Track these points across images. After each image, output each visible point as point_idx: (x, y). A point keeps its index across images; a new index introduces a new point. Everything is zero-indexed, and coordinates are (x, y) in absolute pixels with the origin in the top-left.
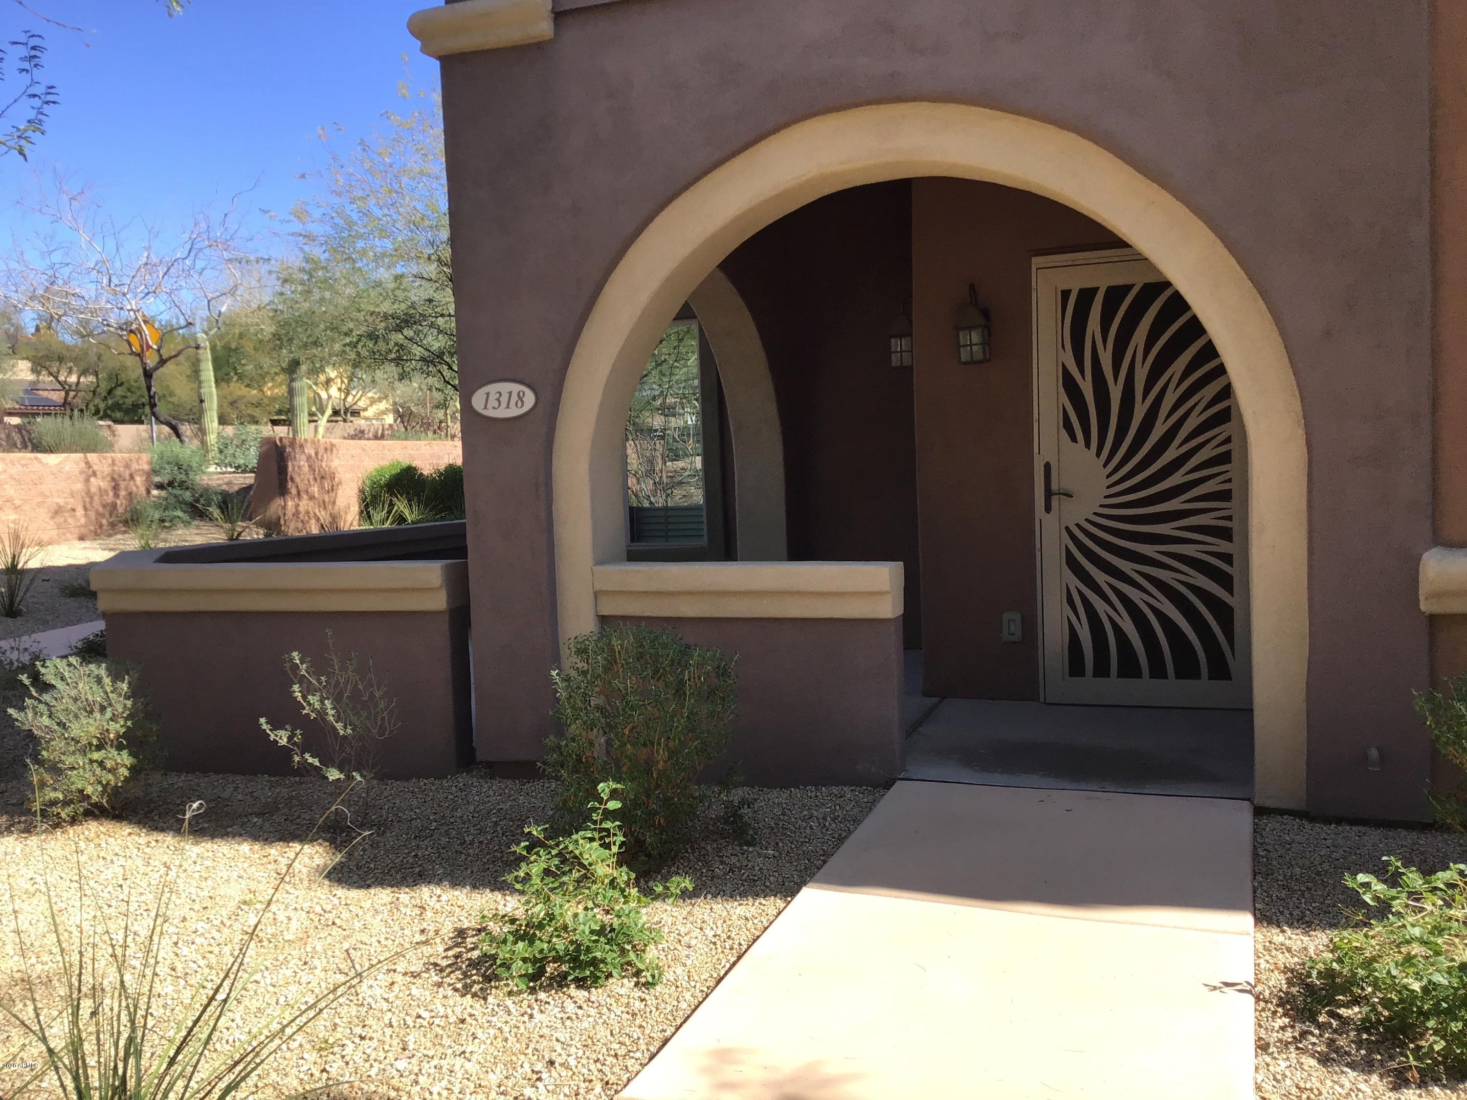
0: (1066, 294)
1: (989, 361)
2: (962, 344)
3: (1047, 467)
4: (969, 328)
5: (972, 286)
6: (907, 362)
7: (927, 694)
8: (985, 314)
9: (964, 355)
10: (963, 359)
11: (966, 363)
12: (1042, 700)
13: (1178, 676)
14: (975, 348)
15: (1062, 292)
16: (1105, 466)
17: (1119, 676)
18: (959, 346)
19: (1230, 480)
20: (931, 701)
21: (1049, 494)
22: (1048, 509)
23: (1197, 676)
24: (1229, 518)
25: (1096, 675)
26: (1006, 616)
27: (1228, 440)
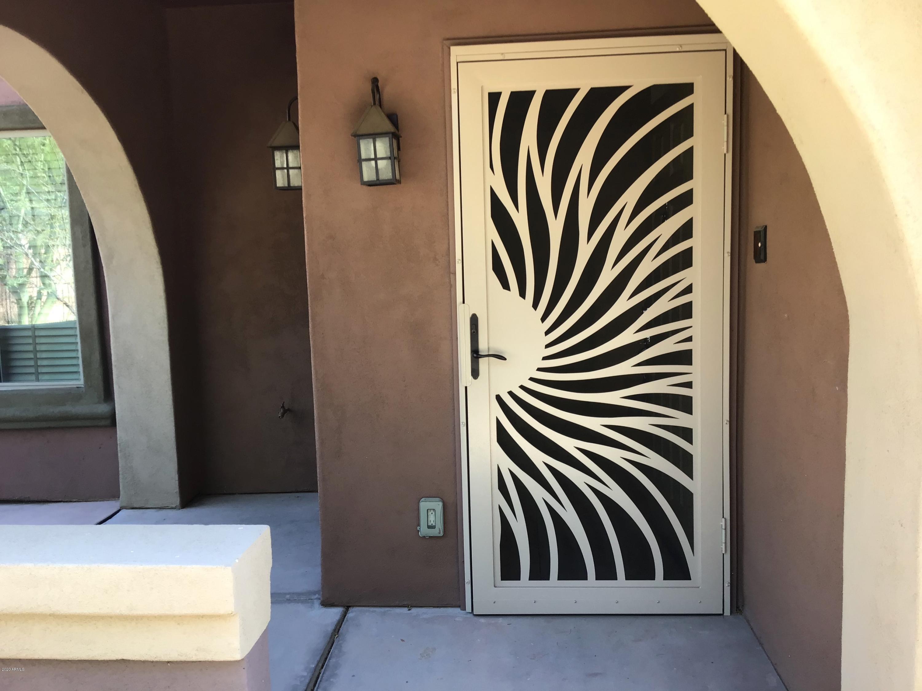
0: (494, 98)
1: (399, 182)
2: (363, 156)
3: (474, 320)
4: (374, 136)
5: (375, 81)
6: (295, 182)
7: (326, 603)
8: (393, 118)
9: (368, 174)
10: (366, 178)
11: (370, 184)
12: (468, 608)
13: (628, 577)
14: (382, 164)
15: (490, 94)
16: (543, 319)
17: (561, 577)
18: (360, 161)
19: (689, 339)
20: (335, 613)
21: (476, 354)
22: (475, 373)
23: (651, 576)
24: (689, 385)
25: (532, 577)
26: (424, 505)
27: (688, 290)
